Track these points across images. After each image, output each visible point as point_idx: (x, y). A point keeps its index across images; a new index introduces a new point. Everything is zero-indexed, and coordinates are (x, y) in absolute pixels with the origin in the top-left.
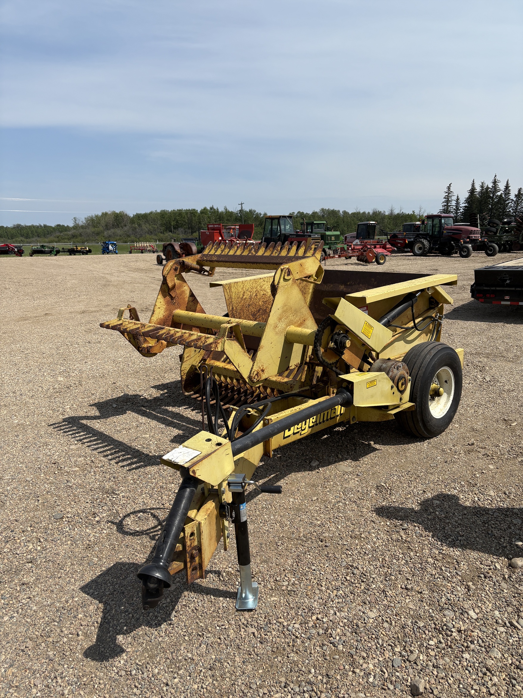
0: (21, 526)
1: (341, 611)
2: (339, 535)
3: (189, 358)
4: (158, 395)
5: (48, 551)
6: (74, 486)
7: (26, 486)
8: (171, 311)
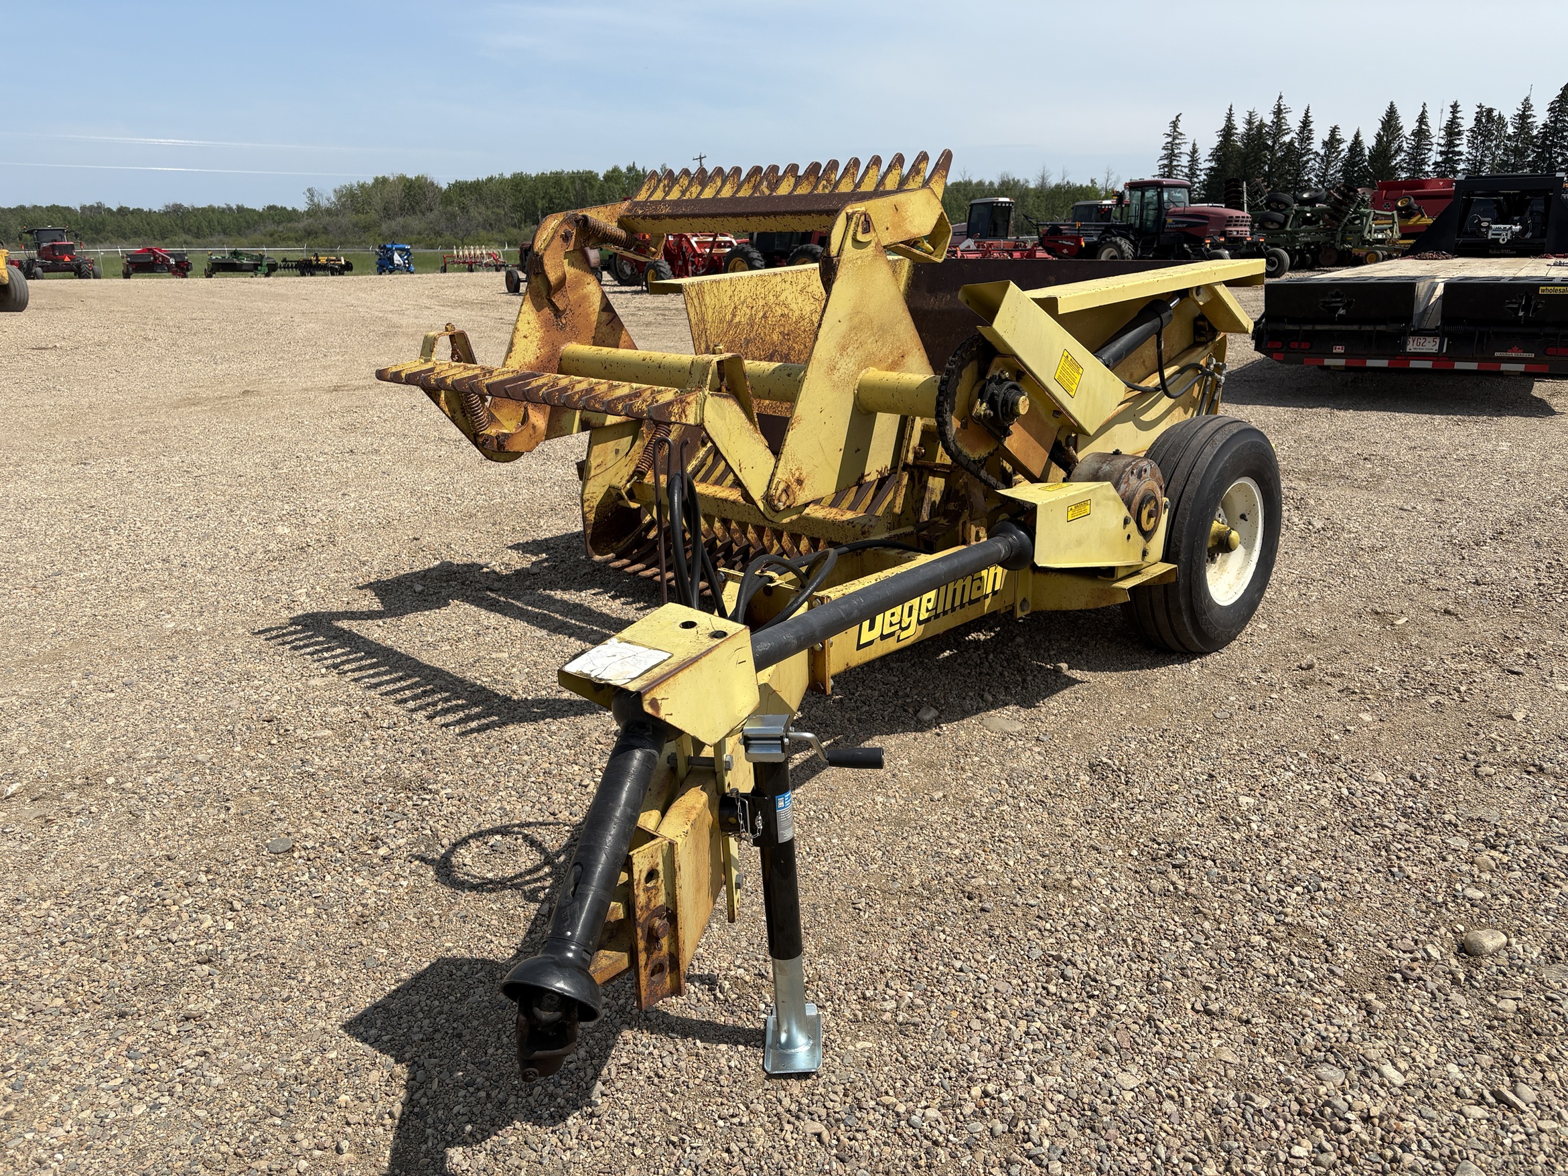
0: (182, 872)
1: (1045, 1072)
2: (1013, 881)
3: (603, 468)
4: (526, 565)
5: (254, 932)
6: (322, 773)
7: (195, 774)
8: (555, 348)
